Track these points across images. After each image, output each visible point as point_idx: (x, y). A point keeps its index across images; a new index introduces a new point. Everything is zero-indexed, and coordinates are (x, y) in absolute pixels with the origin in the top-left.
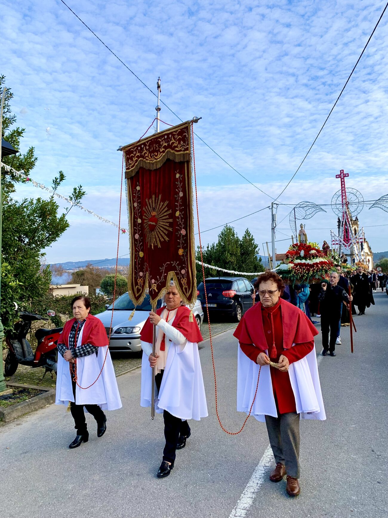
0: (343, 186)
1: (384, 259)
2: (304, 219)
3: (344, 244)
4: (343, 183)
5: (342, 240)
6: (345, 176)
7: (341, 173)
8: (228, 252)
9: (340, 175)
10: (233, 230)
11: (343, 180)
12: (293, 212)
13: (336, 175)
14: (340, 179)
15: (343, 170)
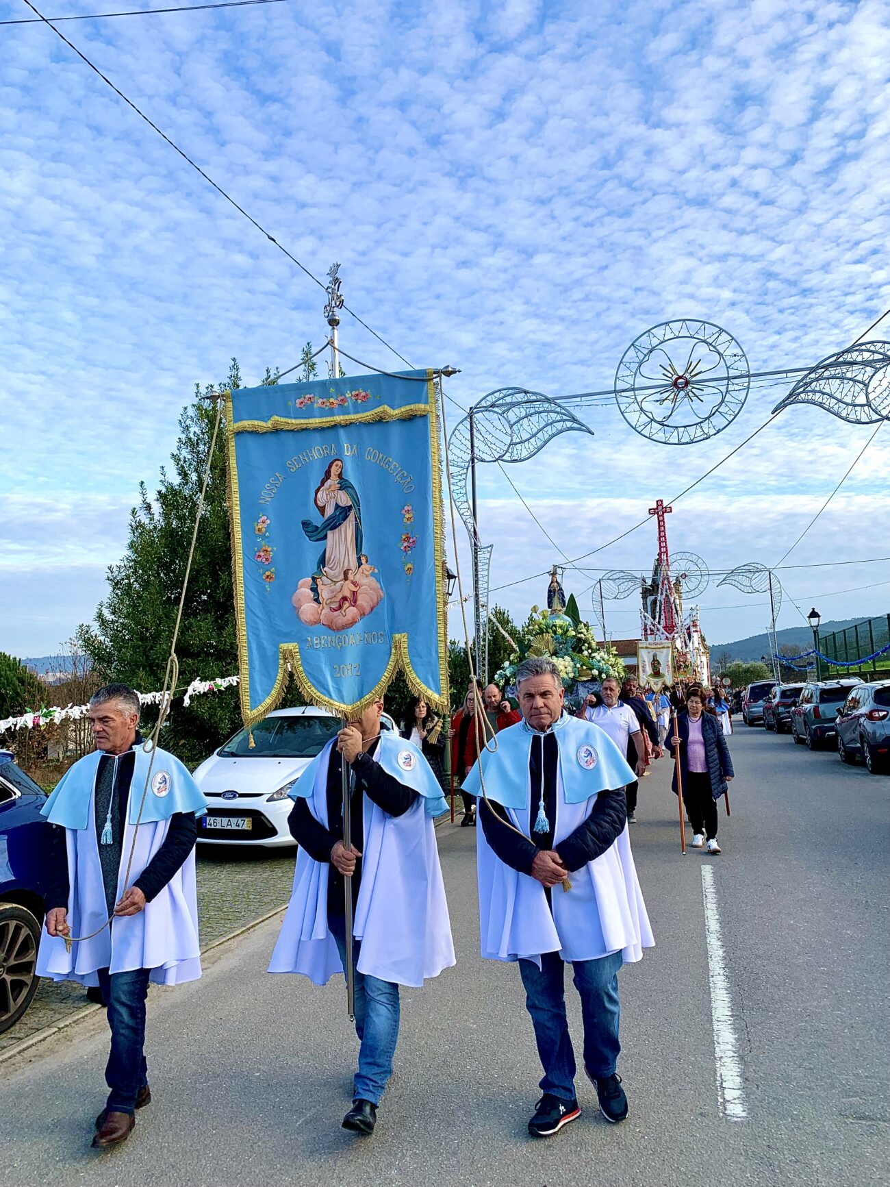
0: (662, 528)
1: (734, 663)
2: (615, 598)
3: (663, 634)
4: (662, 523)
5: (660, 627)
6: (666, 512)
7: (658, 506)
8: (505, 652)
9: (657, 508)
10: (506, 615)
11: (661, 518)
12: (598, 585)
13: (650, 510)
14: (656, 515)
15: (662, 501)
